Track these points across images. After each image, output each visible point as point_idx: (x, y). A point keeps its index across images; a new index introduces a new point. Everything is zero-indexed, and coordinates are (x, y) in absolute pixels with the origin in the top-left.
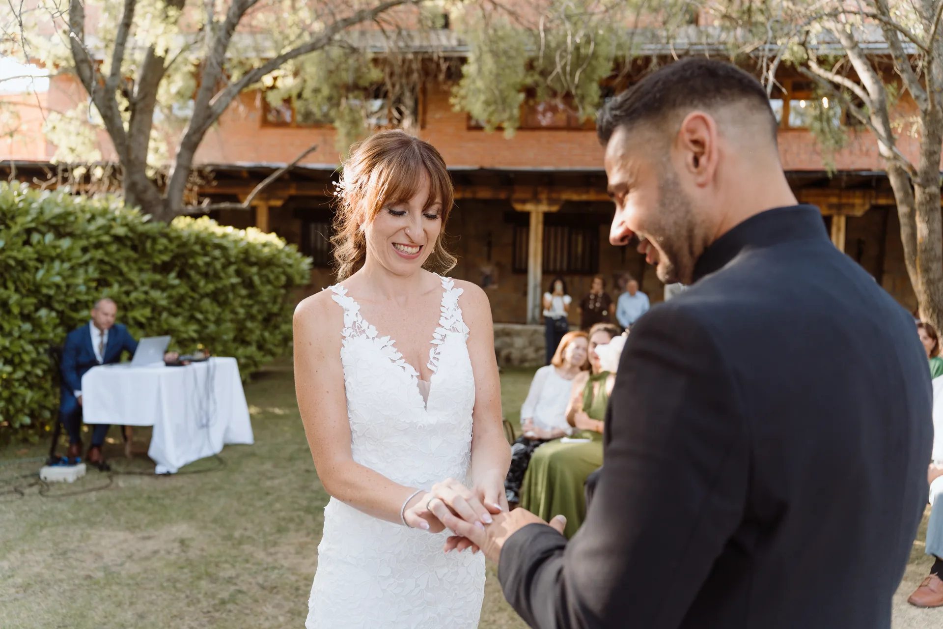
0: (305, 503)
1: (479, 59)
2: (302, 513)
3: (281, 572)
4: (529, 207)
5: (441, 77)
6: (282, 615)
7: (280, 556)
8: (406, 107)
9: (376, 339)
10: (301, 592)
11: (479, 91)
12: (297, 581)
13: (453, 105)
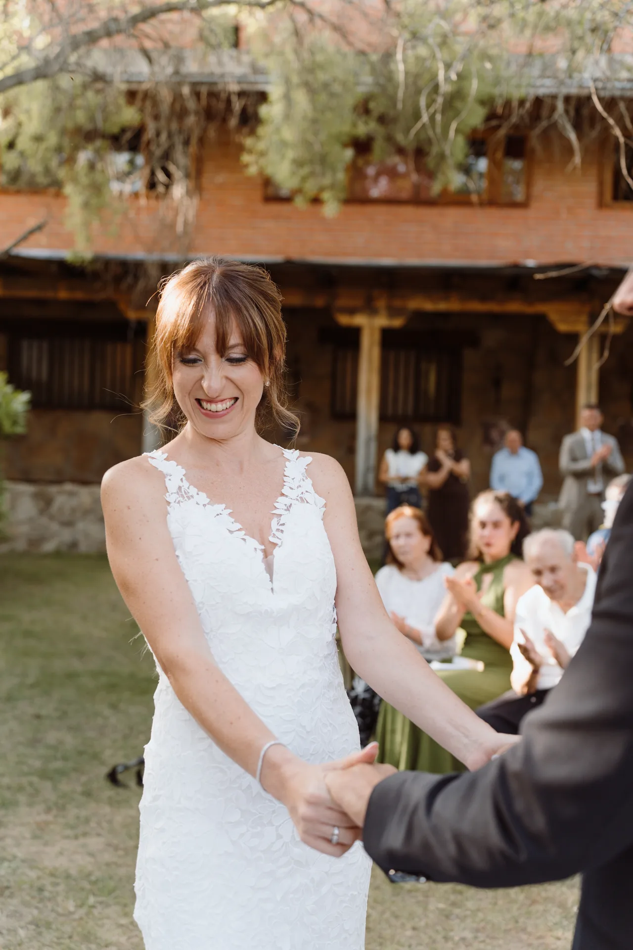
0: (38, 764)
1: (287, 98)
2: (35, 779)
3: (13, 865)
4: (359, 320)
5: (233, 122)
6: (22, 928)
7: (9, 841)
8: (178, 167)
9: (207, 506)
10: (46, 894)
11: (284, 144)
12: (39, 878)
13: (246, 166)
